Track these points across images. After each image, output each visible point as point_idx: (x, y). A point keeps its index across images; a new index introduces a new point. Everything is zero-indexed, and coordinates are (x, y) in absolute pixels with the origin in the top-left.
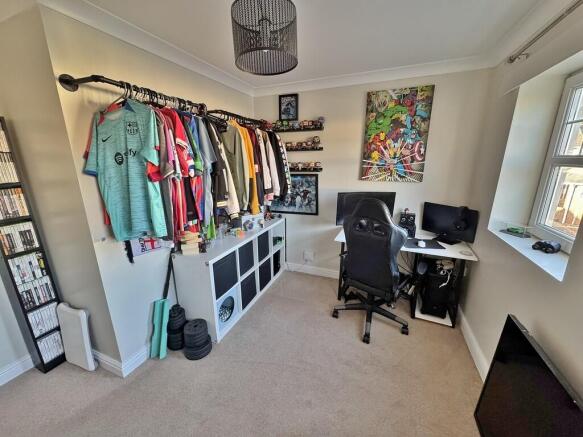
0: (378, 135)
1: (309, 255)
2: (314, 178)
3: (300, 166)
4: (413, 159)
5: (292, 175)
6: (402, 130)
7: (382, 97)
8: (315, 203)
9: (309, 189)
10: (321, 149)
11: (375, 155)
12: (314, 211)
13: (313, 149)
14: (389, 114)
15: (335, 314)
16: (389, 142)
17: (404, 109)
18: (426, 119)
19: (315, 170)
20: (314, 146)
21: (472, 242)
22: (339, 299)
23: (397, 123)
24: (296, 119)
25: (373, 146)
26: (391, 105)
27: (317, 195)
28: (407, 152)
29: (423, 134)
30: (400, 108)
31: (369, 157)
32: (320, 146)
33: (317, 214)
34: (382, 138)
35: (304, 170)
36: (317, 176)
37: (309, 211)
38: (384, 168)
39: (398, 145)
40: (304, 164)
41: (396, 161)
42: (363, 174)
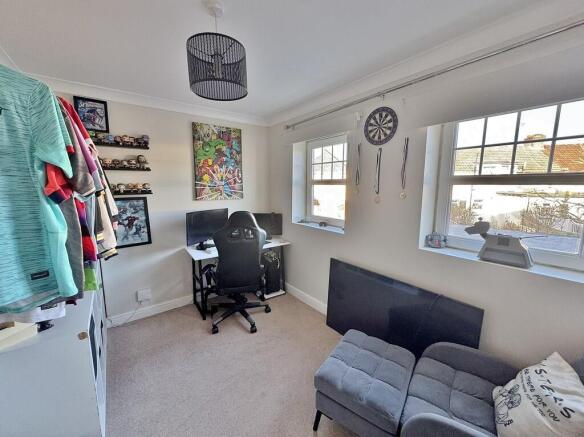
0: (206, 161)
1: (145, 293)
2: (141, 202)
3: (122, 188)
4: (235, 182)
5: (116, 200)
6: (225, 159)
7: (206, 129)
8: (146, 230)
9: (136, 215)
10: (148, 169)
11: (206, 177)
12: (147, 240)
13: (138, 169)
14: (213, 144)
15: (215, 330)
16: (216, 167)
17: (224, 143)
18: (239, 153)
19: (143, 192)
20: (140, 166)
21: (281, 234)
22: (204, 319)
23: (220, 152)
24: (107, 131)
25: (203, 170)
26: (214, 137)
27: (147, 221)
28: (230, 176)
29: (238, 163)
30: (221, 141)
31: (201, 180)
32: (146, 166)
33: (150, 242)
34: (210, 163)
35: (126, 192)
36: (145, 199)
37: (140, 241)
38: (215, 189)
39: (223, 169)
40: (127, 186)
41: (223, 183)
42: (197, 195)
